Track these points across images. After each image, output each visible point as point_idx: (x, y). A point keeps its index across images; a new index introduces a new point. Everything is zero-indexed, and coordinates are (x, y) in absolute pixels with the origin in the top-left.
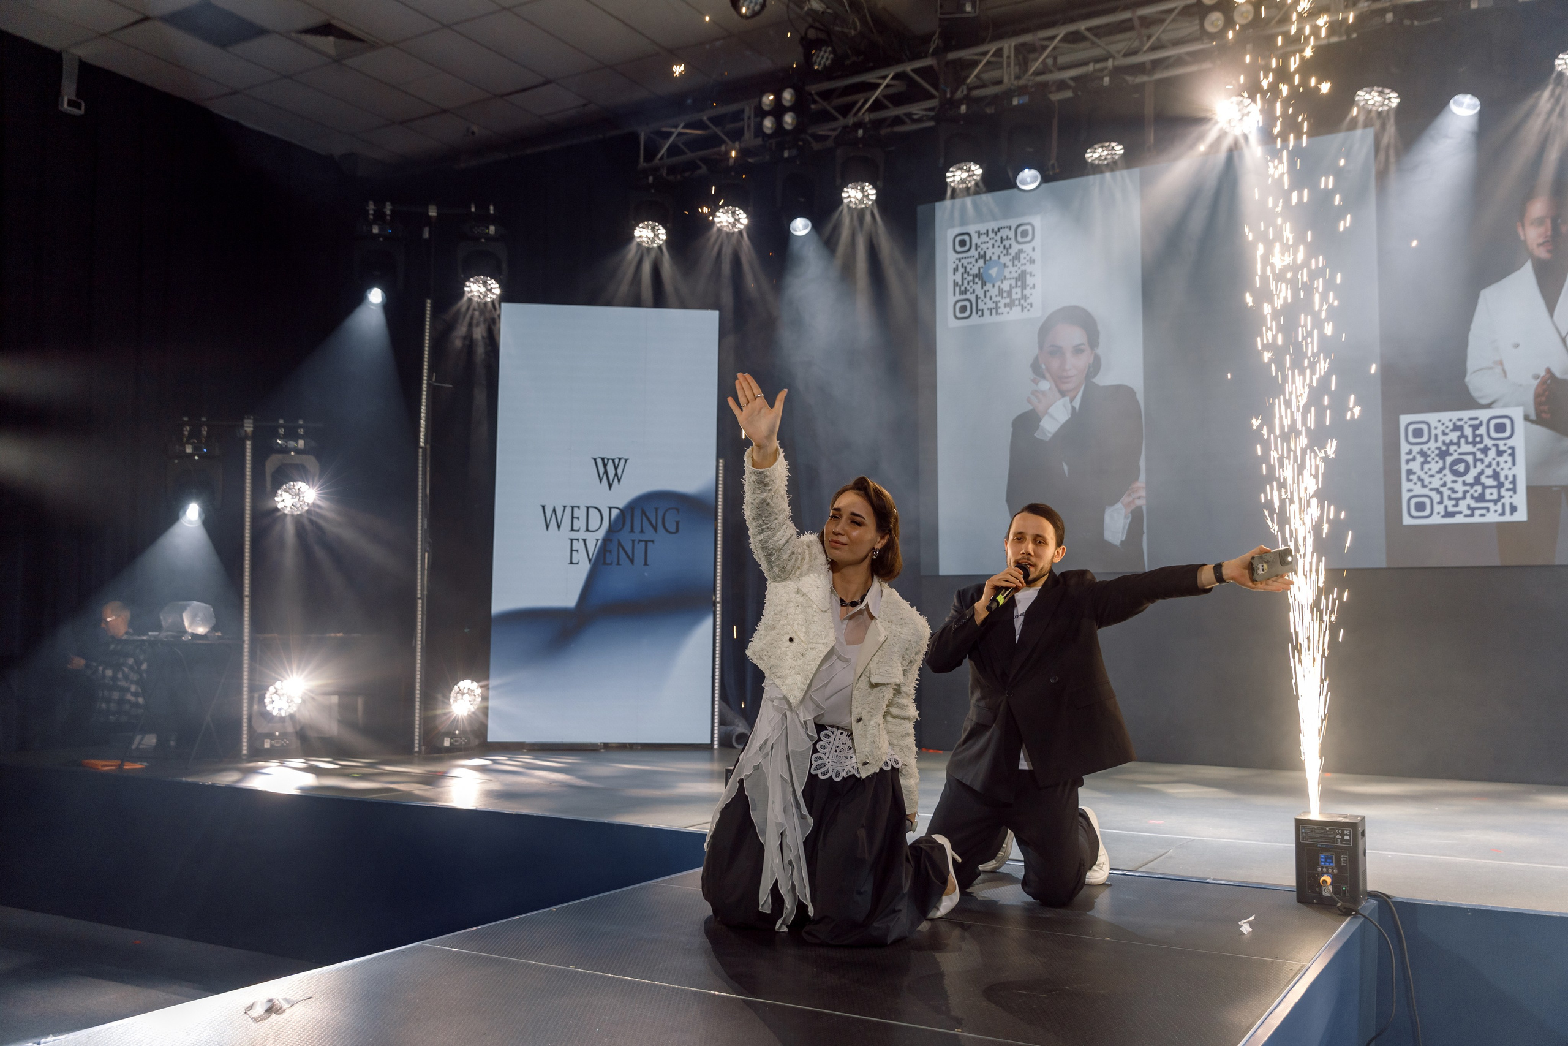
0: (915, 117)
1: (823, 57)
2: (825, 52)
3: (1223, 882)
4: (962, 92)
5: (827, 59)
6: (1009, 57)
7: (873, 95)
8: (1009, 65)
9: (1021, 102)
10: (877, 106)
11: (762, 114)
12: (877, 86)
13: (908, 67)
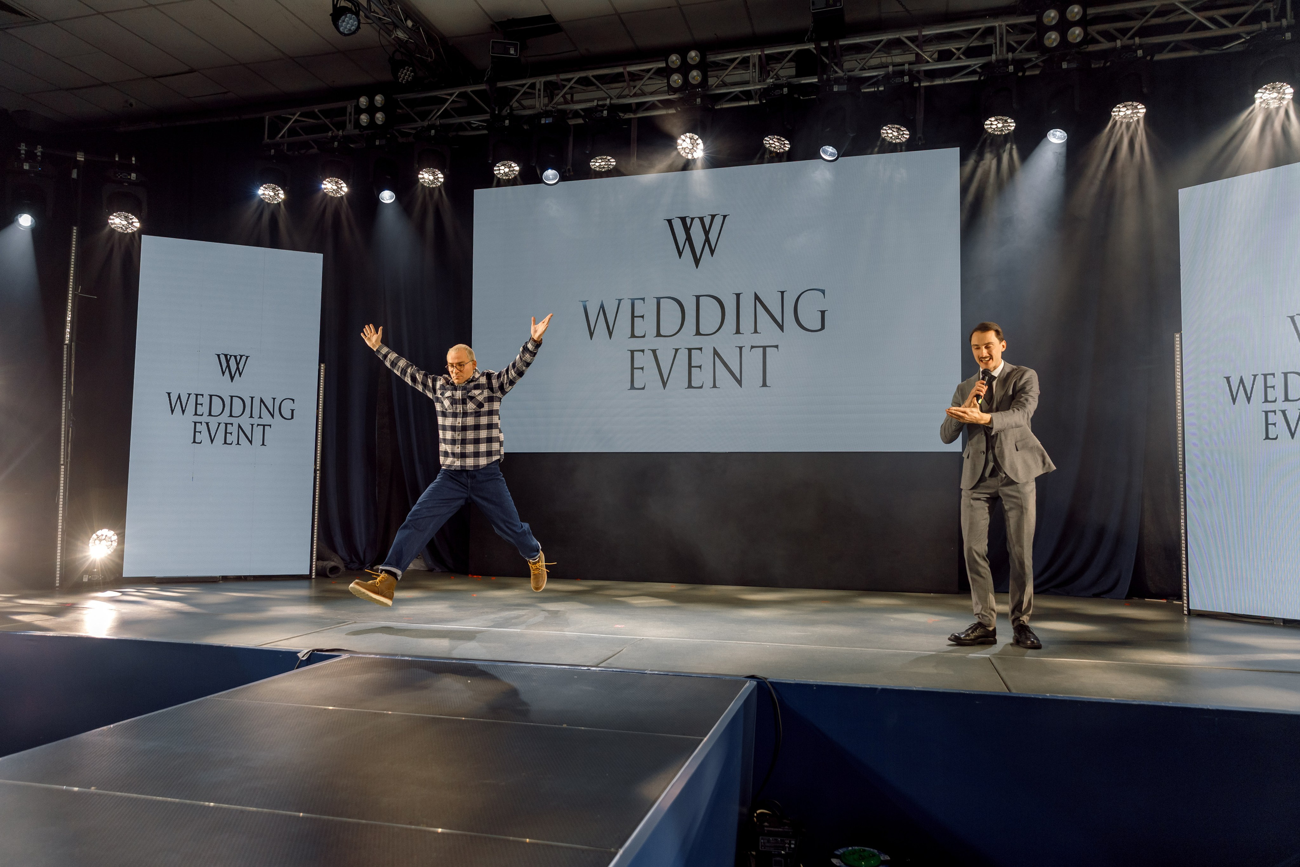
0: (474, 126)
1: (406, 75)
2: (408, 71)
3: (656, 672)
4: (507, 111)
5: (409, 76)
6: (539, 90)
7: (443, 107)
8: (539, 96)
9: (547, 122)
10: (446, 115)
11: (359, 111)
12: (445, 100)
13: (469, 89)
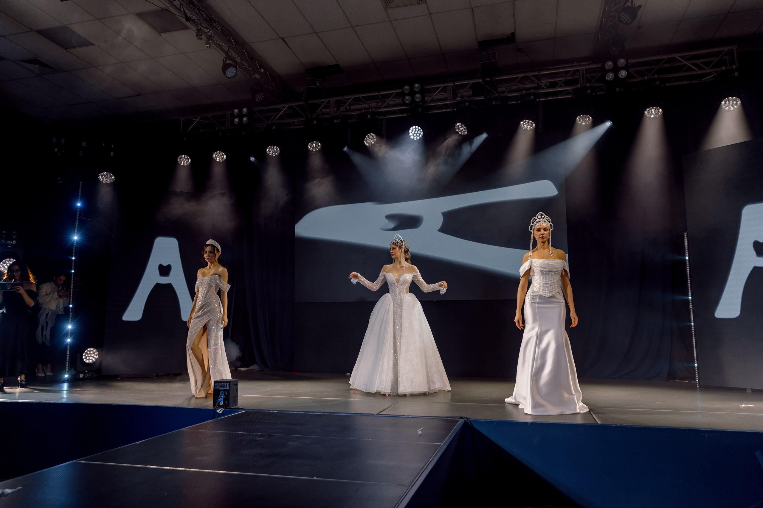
0: (296, 123)
1: (259, 97)
2: (261, 95)
3: (411, 417)
4: (315, 116)
5: (261, 98)
6: (333, 104)
7: (280, 113)
8: (333, 107)
9: (337, 122)
10: (281, 118)
11: (234, 116)
12: (281, 110)
13: (294, 104)
